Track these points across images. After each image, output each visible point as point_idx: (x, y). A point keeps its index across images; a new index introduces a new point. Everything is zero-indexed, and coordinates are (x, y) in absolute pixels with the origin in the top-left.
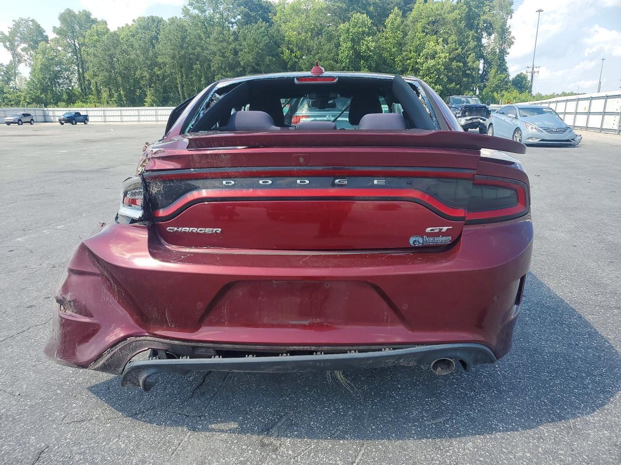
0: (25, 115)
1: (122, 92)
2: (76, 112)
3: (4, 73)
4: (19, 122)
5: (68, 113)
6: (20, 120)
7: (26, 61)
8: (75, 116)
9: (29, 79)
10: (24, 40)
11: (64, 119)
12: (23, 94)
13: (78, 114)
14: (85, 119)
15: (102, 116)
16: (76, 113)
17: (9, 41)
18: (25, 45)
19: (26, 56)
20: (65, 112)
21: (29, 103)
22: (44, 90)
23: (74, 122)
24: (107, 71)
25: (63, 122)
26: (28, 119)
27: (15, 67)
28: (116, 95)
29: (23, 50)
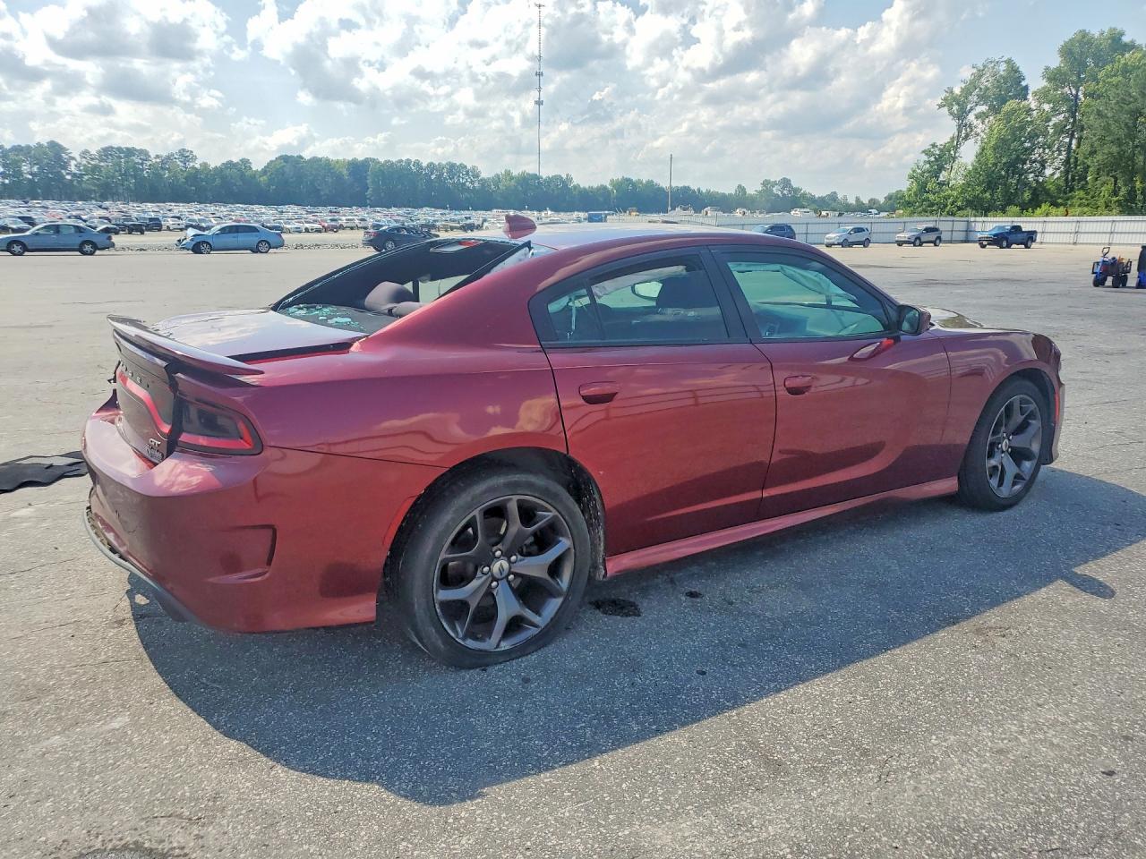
0: (928, 230)
1: (1138, 183)
2: (1016, 224)
3: (935, 158)
4: (917, 241)
5: (1000, 228)
6: (918, 238)
7: (978, 135)
8: (1010, 232)
9: (970, 168)
10: (983, 98)
11: (987, 239)
12: (955, 193)
13: (1017, 229)
14: (1028, 239)
15: (1071, 233)
16: (1014, 227)
17: (958, 104)
18: (984, 108)
19: (981, 126)
20: (995, 225)
21: (960, 209)
22: (991, 185)
23: (1005, 244)
24: (1118, 142)
25: (985, 243)
26: (932, 236)
27: (956, 148)
28: (1123, 191)
29: (977, 117)
